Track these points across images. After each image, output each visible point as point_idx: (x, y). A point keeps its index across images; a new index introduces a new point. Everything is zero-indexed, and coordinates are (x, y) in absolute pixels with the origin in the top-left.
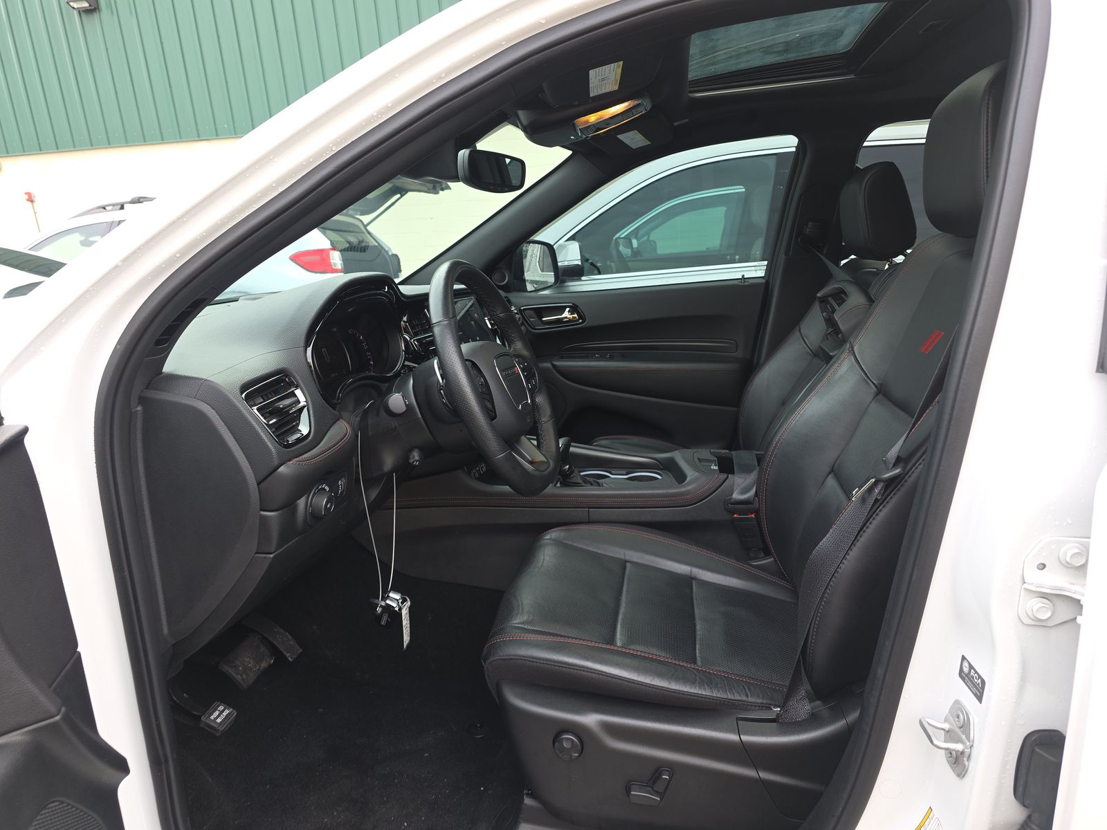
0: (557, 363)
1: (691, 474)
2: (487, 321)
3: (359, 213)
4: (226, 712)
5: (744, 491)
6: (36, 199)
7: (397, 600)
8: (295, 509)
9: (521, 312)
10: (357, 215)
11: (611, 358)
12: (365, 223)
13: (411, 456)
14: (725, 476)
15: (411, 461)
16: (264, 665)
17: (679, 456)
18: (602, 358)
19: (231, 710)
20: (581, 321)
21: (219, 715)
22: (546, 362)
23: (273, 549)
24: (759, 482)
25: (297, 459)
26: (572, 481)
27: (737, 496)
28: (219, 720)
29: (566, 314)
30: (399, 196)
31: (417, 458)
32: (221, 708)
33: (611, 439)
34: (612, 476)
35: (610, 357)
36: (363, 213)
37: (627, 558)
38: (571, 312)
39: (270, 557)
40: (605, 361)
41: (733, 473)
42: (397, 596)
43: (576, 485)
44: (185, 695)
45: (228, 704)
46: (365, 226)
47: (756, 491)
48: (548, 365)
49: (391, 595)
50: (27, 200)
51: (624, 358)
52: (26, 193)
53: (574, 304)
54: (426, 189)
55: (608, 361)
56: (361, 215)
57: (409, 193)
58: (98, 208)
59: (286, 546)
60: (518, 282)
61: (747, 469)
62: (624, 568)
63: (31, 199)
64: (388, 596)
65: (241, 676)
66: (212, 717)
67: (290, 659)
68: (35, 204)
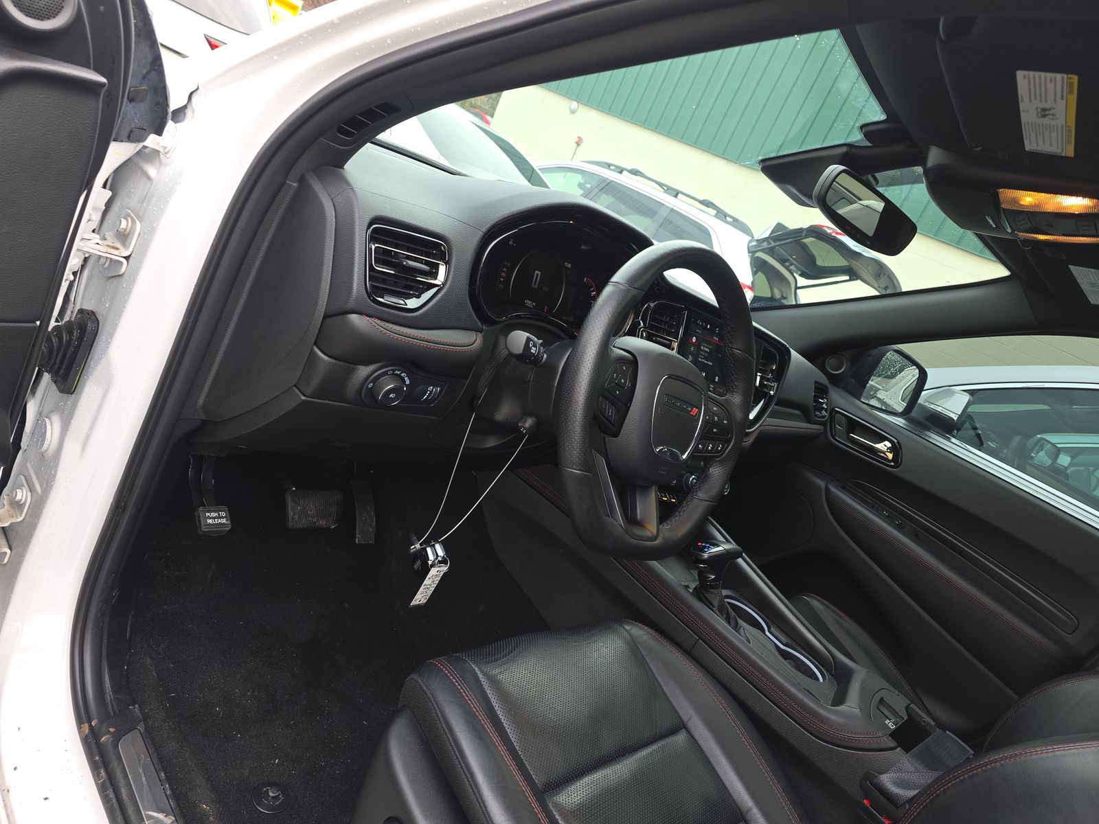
0: (832, 489)
1: (852, 705)
2: (758, 378)
3: (799, 272)
4: (224, 521)
5: (901, 784)
6: (582, 145)
7: (437, 556)
8: (351, 372)
9: (833, 412)
10: (796, 273)
11: (900, 528)
12: (799, 285)
13: (524, 420)
14: (892, 744)
15: (520, 424)
16: (323, 523)
17: (861, 675)
18: (888, 519)
19: (229, 522)
20: (893, 464)
21: (214, 518)
22: (822, 480)
23: (307, 393)
24: (926, 791)
25: (379, 322)
26: (707, 596)
27: (887, 780)
28: (210, 521)
29: (883, 446)
30: (847, 278)
31: (527, 425)
32: (223, 514)
33: (828, 607)
34: (767, 633)
35: (898, 525)
36: (803, 275)
37: (689, 725)
38: (891, 450)
39: (300, 398)
40: (890, 525)
41: (907, 750)
42: (441, 552)
43: (709, 604)
44: (213, 481)
45: (232, 517)
46: (797, 288)
47: (916, 795)
48: (822, 484)
49: (438, 548)
50: (576, 142)
51: (916, 538)
52: (579, 137)
53: (898, 443)
54: (876, 285)
55: (893, 527)
56: (801, 275)
57: (859, 281)
58: (606, 164)
59: (327, 402)
60: (857, 384)
61: (930, 761)
62: (673, 731)
63: (578, 144)
64: (434, 545)
65: (294, 514)
66: (207, 514)
67: (357, 540)
68: (579, 148)
